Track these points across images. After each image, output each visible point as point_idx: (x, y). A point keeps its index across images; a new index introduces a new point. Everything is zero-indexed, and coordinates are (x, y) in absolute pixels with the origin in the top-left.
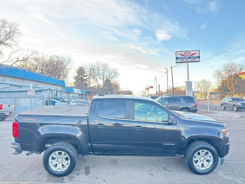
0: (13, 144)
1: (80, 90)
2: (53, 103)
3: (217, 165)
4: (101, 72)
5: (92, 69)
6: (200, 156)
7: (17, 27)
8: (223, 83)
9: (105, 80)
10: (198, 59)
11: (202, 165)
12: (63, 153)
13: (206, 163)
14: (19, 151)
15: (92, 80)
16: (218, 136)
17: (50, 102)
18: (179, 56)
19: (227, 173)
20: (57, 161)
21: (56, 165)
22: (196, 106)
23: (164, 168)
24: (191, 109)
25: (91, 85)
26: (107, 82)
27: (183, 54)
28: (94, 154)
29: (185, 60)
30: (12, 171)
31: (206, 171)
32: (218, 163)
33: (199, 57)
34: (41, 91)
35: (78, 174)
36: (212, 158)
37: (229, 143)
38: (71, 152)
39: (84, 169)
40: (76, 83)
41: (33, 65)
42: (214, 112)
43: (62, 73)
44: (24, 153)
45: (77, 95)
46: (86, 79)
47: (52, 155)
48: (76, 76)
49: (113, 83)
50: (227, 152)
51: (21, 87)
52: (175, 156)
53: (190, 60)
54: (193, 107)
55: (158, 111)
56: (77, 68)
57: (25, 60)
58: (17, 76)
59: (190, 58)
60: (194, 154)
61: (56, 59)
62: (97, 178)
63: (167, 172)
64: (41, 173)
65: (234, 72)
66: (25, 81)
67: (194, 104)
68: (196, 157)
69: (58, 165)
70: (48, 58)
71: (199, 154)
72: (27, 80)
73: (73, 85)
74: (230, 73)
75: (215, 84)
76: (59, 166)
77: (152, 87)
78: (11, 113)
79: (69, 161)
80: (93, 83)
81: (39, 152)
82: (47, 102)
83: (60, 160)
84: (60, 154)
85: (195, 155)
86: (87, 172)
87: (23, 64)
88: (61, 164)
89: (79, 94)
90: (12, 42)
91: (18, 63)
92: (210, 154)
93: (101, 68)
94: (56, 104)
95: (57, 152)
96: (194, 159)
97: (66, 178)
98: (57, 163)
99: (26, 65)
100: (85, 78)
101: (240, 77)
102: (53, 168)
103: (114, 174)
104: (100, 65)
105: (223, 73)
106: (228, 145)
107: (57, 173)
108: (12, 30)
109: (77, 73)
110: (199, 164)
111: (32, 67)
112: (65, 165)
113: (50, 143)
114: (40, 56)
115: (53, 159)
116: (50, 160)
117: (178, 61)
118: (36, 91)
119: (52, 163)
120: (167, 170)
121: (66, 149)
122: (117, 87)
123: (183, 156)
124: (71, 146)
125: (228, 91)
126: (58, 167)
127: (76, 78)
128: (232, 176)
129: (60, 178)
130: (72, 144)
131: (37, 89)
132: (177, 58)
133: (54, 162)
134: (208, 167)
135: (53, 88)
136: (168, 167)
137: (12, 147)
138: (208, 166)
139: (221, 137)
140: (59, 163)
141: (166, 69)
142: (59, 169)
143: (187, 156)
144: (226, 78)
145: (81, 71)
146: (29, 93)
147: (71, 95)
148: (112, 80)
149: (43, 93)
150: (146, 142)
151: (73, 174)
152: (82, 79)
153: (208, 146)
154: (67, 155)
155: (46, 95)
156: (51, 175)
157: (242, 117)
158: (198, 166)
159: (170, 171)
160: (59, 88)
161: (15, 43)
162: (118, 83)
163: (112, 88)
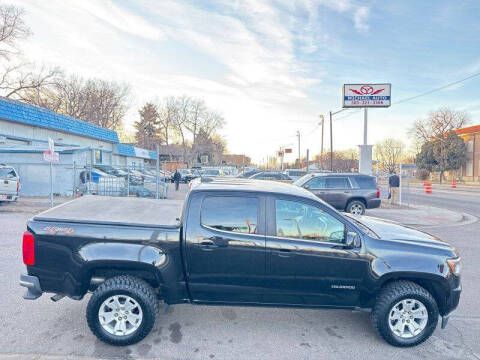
0: (23, 278)
1: (146, 151)
2: (96, 178)
3: (434, 328)
4: (190, 116)
5: (172, 110)
6: (403, 311)
7: (20, 17)
8: (427, 147)
9: (197, 132)
10: (386, 102)
11: (407, 328)
12: (129, 299)
13: (412, 325)
14: (35, 293)
15: (171, 132)
16: (438, 273)
17: (88, 176)
18: (350, 94)
19: (451, 344)
20: (116, 315)
21: (114, 323)
22: (378, 195)
23: (328, 330)
24: (368, 201)
25: (170, 142)
26: (202, 137)
27: (359, 90)
28: (192, 302)
29: (361, 103)
30: (22, 331)
31: (413, 341)
32: (436, 325)
33: (388, 98)
34: (70, 153)
35: (157, 341)
36: (426, 316)
37: (459, 288)
38: (145, 297)
39: (170, 329)
40: (138, 136)
41: (52, 96)
42: (411, 205)
43: (111, 115)
44: (47, 296)
45: (142, 161)
46: (160, 129)
47: (107, 302)
48: (139, 121)
49: (213, 138)
50: (455, 304)
51: (28, 142)
52: (353, 309)
53: (371, 103)
54: (373, 196)
55: (321, 216)
56: (141, 106)
57: (36, 85)
58: (19, 120)
59: (371, 98)
60: (391, 307)
61: (99, 87)
62: (197, 350)
63: (336, 339)
64: (82, 337)
65: (448, 127)
66: (38, 130)
67: (376, 191)
68: (395, 313)
69: (118, 323)
70: (84, 85)
71: (401, 307)
72: (40, 127)
73: (133, 140)
74: (441, 129)
75: (411, 148)
76: (120, 325)
77: (289, 151)
78: (9, 197)
79: (140, 316)
80: (173, 138)
81: (78, 297)
82: (82, 174)
83: (122, 312)
84: (122, 300)
85: (394, 309)
86: (176, 337)
87: (31, 93)
88: (124, 321)
89: (145, 160)
90: (8, 48)
91: (23, 93)
92: (422, 308)
93: (190, 109)
94: (101, 179)
95: (116, 298)
96: (390, 317)
97: (133, 348)
98: (117, 319)
99: (39, 96)
100: (157, 127)
101: (460, 138)
102: (107, 329)
103: (230, 341)
104: (190, 102)
105: (427, 128)
106: (459, 292)
107: (115, 338)
108: (9, 22)
109: (142, 115)
110: (400, 326)
111: (50, 101)
112: (132, 322)
113: (99, 276)
114: (68, 79)
115: (108, 310)
116: (101, 312)
117: (348, 103)
118: (60, 153)
119: (104, 319)
120: (335, 335)
121: (135, 291)
122: (220, 147)
123: (370, 310)
124: (145, 286)
125: (436, 163)
126: (117, 327)
127: (139, 125)
128: (461, 351)
129: (122, 350)
130: (147, 281)
131: (62, 149)
132: (346, 98)
133: (110, 317)
134: (417, 333)
135: (94, 145)
136: (335, 327)
137: (22, 285)
138: (417, 330)
139: (446, 274)
140: (120, 319)
141: (321, 116)
142: (120, 331)
143: (377, 312)
144: (433, 137)
145: (149, 112)
146: (47, 158)
147: (130, 161)
148: (212, 134)
149: (75, 158)
150: (292, 277)
151: (148, 341)
152: (150, 129)
153: (421, 292)
154: (137, 305)
155: (81, 161)
156: (103, 343)
157: (464, 219)
158: (397, 331)
159: (340, 337)
160: (106, 147)
161: (14, 50)
162: (222, 139)
163: (212, 150)
